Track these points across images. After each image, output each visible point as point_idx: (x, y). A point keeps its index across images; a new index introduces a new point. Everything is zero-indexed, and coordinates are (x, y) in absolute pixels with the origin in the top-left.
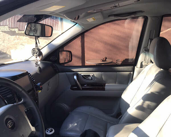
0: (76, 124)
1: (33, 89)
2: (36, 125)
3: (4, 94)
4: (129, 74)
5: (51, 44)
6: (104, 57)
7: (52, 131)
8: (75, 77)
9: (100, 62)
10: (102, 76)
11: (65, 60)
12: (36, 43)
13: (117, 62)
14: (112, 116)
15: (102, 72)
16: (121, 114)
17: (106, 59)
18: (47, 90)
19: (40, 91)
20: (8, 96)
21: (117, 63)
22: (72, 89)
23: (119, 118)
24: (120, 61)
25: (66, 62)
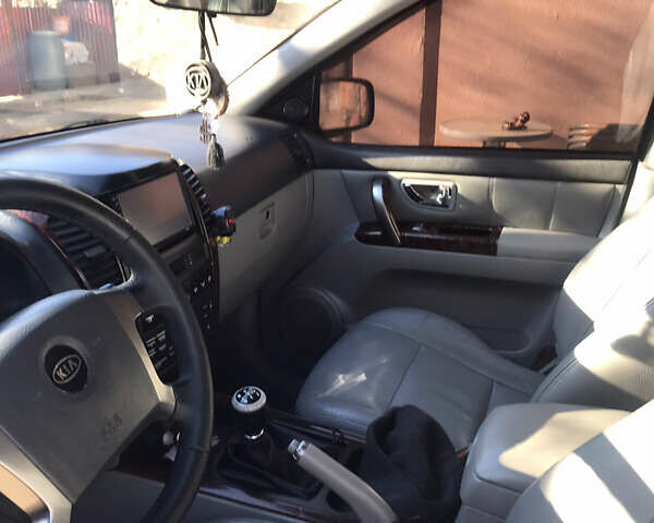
0: (363, 377)
1: (195, 229)
2: (183, 378)
3: (71, 244)
4: (609, 193)
5: (292, 48)
6: (519, 113)
7: (256, 398)
8: (377, 192)
9: (498, 131)
10: (489, 194)
11: (349, 119)
12: (204, 43)
13: (571, 137)
14: (515, 360)
15: (493, 176)
16: (556, 356)
17: (527, 118)
18: (262, 237)
19: (226, 239)
20: (87, 254)
21: (572, 140)
22: (362, 237)
23: (545, 369)
24: (583, 131)
25: (352, 124)
